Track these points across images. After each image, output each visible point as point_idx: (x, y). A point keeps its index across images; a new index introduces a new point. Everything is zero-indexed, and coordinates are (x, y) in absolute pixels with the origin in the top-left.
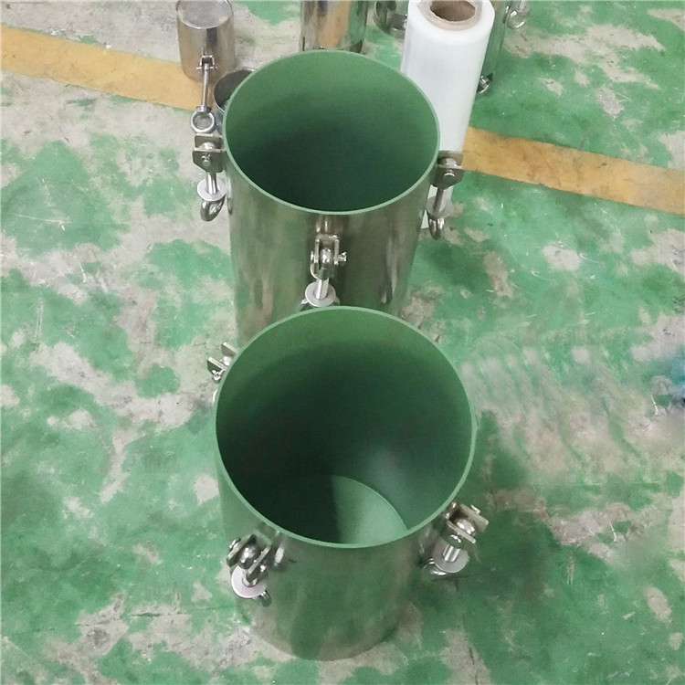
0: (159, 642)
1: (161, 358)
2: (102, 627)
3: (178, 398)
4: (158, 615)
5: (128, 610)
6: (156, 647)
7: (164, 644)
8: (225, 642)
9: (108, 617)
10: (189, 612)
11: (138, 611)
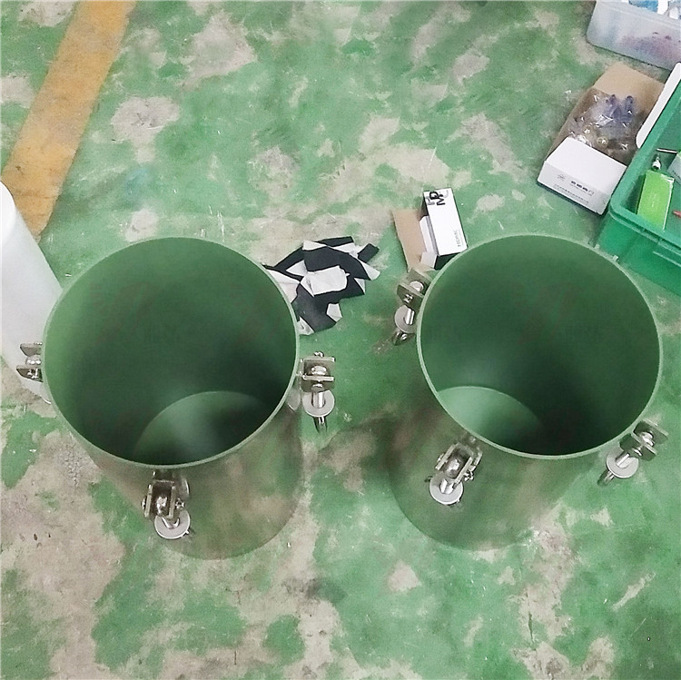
0: (553, 613)
1: (255, 639)
2: (544, 667)
3: (304, 616)
4: (530, 615)
5: (528, 645)
6: (559, 613)
7: (554, 607)
9: (535, 662)
10: (525, 587)
11: (528, 634)
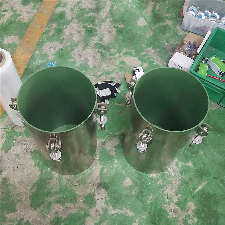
0: (175, 194)
1: (81, 200)
2: (172, 211)
4: (168, 194)
5: (167, 203)
6: (177, 194)
7: (175, 192)
8: (173, 175)
9: (170, 209)
10: (166, 185)
11: (167, 200)
